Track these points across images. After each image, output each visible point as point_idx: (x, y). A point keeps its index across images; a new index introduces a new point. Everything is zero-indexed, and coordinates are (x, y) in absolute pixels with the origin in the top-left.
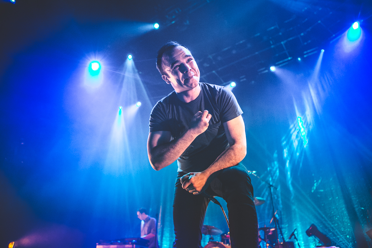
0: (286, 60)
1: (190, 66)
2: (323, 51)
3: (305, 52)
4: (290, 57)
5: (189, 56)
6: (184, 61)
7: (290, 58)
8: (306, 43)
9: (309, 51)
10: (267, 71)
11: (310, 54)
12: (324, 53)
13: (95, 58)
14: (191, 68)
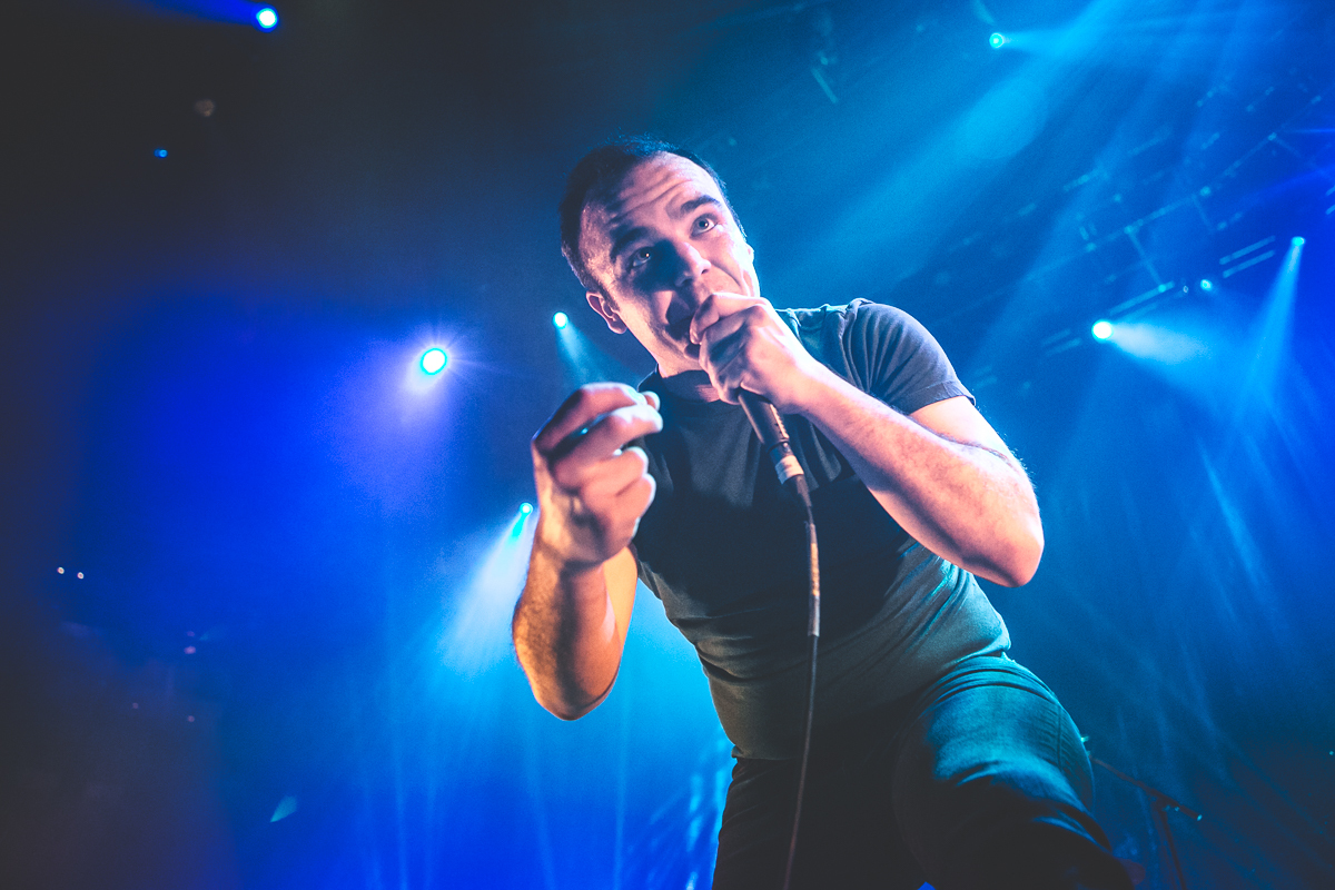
0: (1150, 294)
1: (705, 254)
2: (1299, 242)
3: (1224, 261)
4: (1165, 282)
5: (705, 200)
6: (679, 232)
7: (1162, 288)
8: (1222, 226)
9: (1238, 254)
10: (1076, 343)
11: (1243, 266)
12: (1305, 250)
13: (435, 341)
14: (708, 264)
